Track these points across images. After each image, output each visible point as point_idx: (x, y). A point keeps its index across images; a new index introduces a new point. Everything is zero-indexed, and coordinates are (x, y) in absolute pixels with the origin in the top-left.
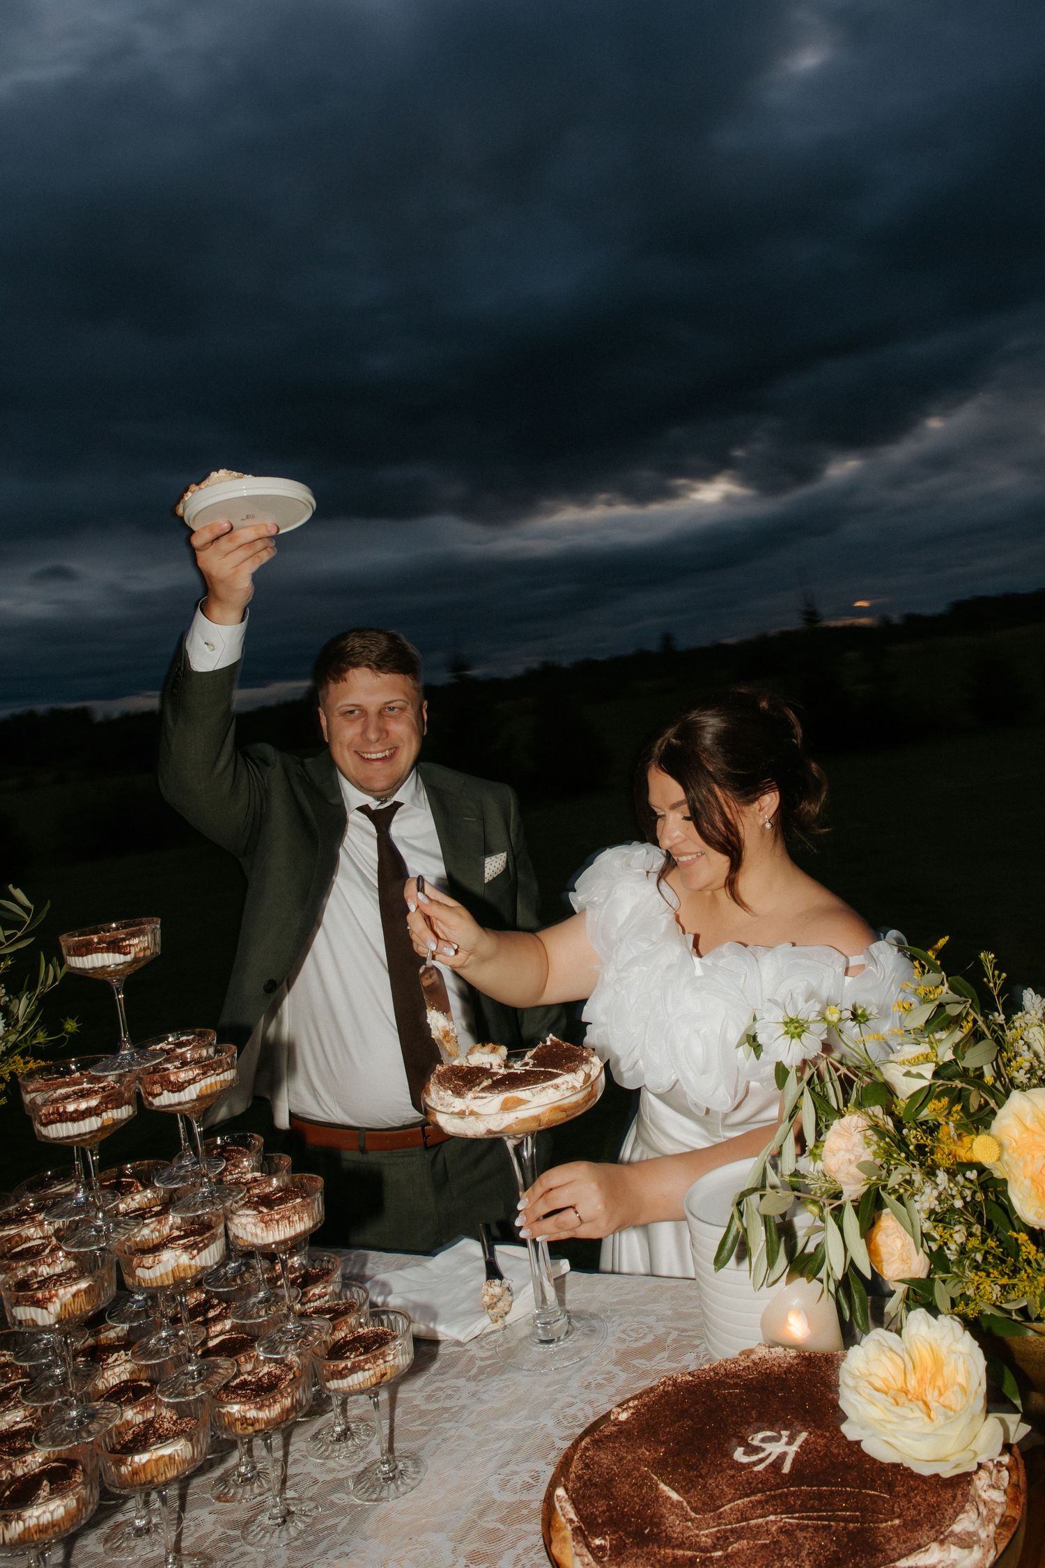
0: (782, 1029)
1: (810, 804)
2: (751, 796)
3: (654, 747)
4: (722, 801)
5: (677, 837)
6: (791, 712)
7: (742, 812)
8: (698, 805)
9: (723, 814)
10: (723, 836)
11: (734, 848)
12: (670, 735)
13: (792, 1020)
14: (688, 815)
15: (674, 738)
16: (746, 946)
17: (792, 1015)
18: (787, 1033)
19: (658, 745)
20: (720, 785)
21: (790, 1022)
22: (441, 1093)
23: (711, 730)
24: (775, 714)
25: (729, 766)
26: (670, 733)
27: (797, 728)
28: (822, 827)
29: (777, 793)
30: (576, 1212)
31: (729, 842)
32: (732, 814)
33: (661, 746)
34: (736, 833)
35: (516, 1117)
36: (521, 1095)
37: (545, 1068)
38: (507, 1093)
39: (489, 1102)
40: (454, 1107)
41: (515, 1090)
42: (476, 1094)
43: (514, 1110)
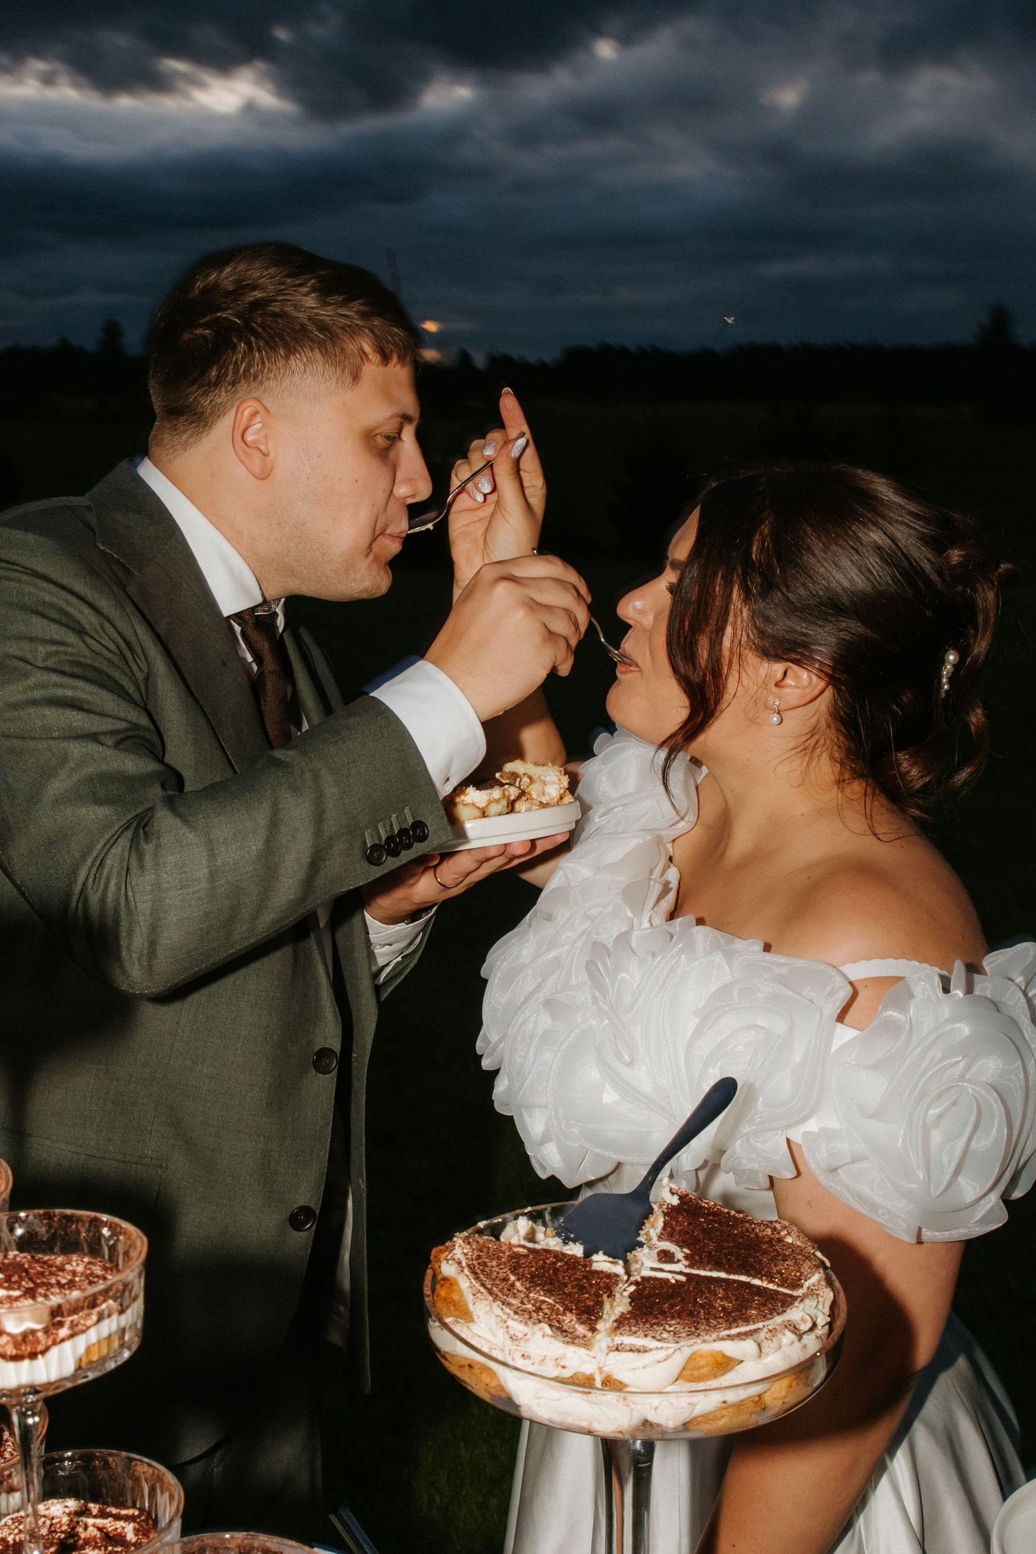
35: (722, 1399)
36: (730, 1348)
37: (728, 1272)
38: (699, 1341)
39: (659, 1362)
40: (564, 1367)
41: (714, 1336)
42: (616, 1338)
43: (713, 1383)
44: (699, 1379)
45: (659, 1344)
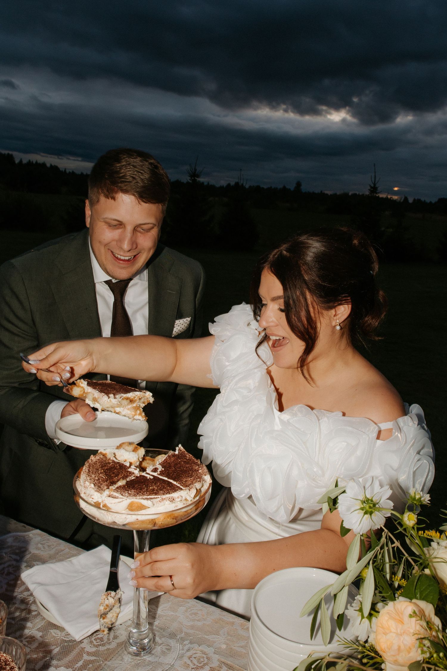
0: (359, 505)
1: (372, 319)
2: (331, 304)
3: (271, 254)
4: (309, 303)
5: (272, 322)
6: (374, 252)
7: (322, 313)
8: (291, 302)
9: (308, 312)
10: (304, 327)
11: (310, 337)
12: (283, 250)
13: (368, 500)
14: (283, 308)
15: (285, 251)
16: (312, 409)
17: (369, 496)
18: (362, 509)
19: (273, 254)
20: (310, 291)
21: (367, 501)
22: (87, 482)
23: (314, 250)
24: (362, 250)
25: (320, 279)
26: (284, 247)
27: (375, 264)
28: (378, 336)
29: (350, 306)
30: (172, 581)
31: (308, 333)
32: (314, 313)
33: (275, 255)
34: (315, 329)
35: (137, 518)
36: (145, 502)
37: (168, 478)
38: (135, 498)
39: (119, 502)
40: (93, 498)
41: (141, 497)
42: (112, 492)
43: (136, 513)
44: (132, 510)
45: (121, 497)
